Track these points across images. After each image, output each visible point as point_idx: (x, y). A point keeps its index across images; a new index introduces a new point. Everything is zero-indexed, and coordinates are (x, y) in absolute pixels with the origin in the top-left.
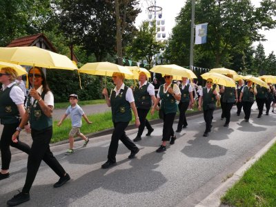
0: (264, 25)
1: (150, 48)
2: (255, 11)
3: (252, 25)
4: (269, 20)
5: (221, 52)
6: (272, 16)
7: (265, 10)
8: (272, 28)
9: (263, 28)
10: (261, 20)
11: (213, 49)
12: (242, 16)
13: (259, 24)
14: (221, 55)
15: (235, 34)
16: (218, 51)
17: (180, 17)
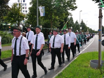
0: (71, 8)
1: (18, 17)
2: (66, 2)
3: (65, 8)
4: (72, 6)
5: (53, 20)
6: (74, 5)
7: (71, 2)
8: (74, 10)
9: (70, 10)
10: (69, 6)
11: (49, 19)
12: (61, 3)
13: (69, 8)
14: (53, 22)
15: (58, 12)
16: (52, 20)
17: (31, 2)
